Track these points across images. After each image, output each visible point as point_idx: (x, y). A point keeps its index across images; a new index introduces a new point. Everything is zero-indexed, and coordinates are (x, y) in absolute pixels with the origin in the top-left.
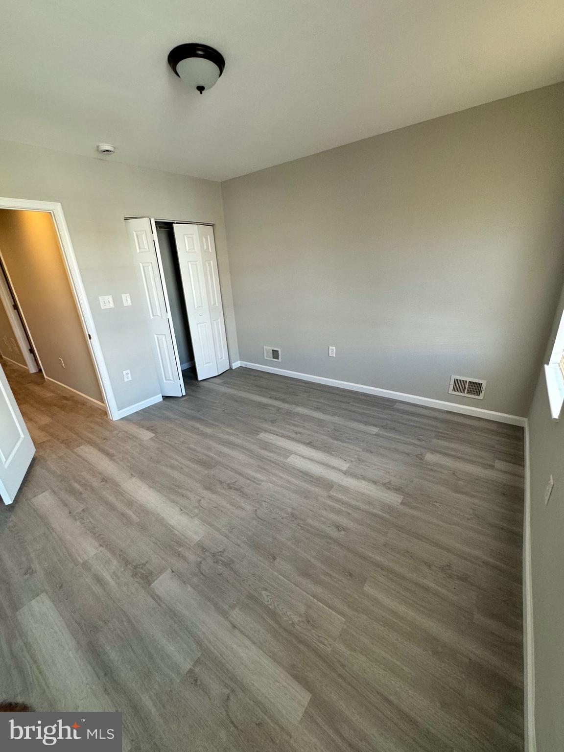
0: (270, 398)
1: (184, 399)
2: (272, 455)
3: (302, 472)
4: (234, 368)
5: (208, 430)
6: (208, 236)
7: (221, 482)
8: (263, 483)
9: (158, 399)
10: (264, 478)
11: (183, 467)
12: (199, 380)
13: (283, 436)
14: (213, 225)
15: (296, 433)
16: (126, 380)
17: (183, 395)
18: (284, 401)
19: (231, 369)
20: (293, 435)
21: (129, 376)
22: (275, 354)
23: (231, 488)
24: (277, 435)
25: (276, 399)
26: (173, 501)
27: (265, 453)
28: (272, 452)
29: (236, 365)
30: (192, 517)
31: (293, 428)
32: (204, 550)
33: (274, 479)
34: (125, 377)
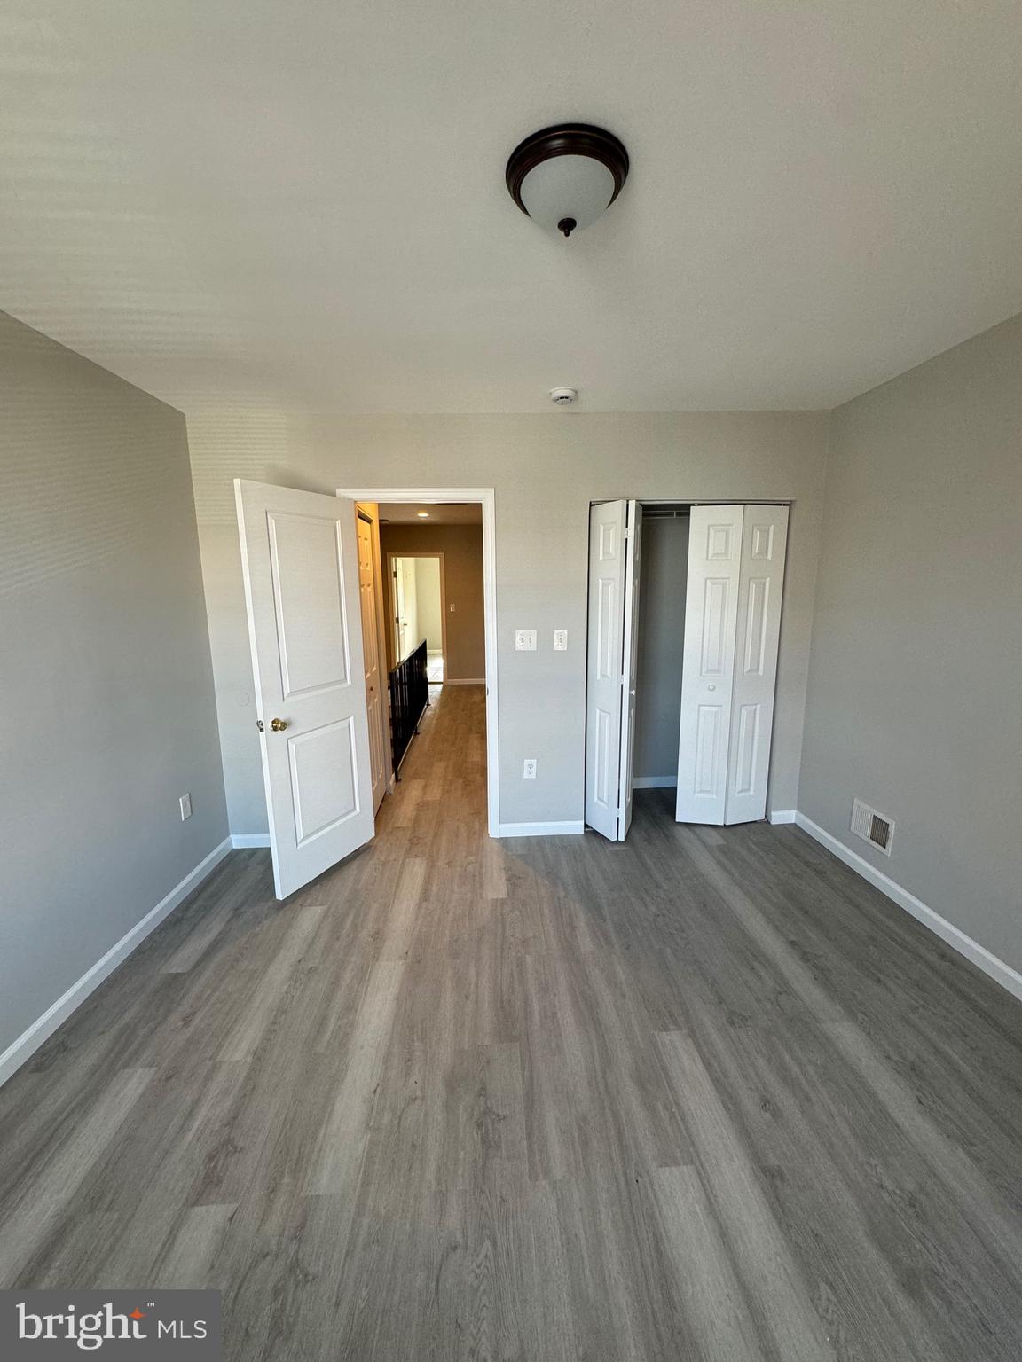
0: (793, 944)
1: (617, 848)
2: (639, 1114)
3: (660, 1254)
4: (773, 822)
5: (586, 944)
6: (772, 528)
7: (483, 1092)
8: (545, 1183)
9: (576, 828)
10: (559, 1172)
11: (472, 997)
12: (677, 820)
13: (720, 1084)
14: (789, 504)
15: (765, 1103)
16: (526, 776)
17: (620, 839)
18: (822, 975)
19: (767, 821)
20: (749, 1103)
21: (534, 770)
22: (880, 831)
23: (480, 1125)
24: (708, 1066)
25: (805, 957)
26: (387, 1059)
27: (631, 1099)
28: (650, 1108)
29: (784, 816)
30: (368, 1125)
31: (772, 1080)
32: (300, 1233)
33: (576, 1196)
34: (525, 772)
